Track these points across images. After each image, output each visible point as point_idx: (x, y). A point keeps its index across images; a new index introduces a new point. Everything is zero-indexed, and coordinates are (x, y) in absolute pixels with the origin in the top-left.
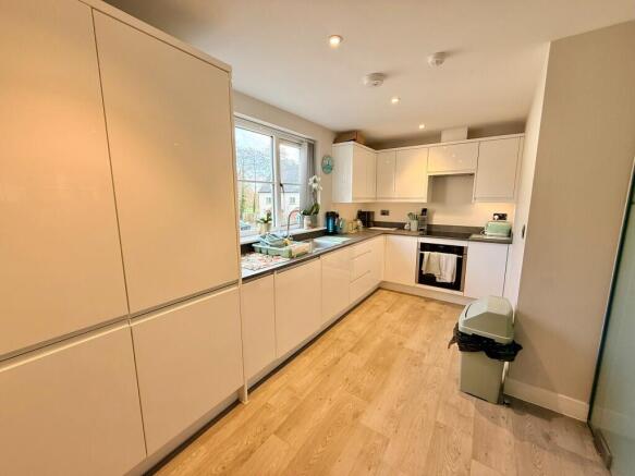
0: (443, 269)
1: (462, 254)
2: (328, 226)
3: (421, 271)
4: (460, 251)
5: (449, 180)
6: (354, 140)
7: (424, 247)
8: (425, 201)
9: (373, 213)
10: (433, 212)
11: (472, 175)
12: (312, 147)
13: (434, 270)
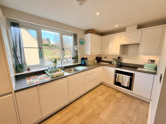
0: (124, 81)
1: (132, 76)
2: (82, 63)
3: (115, 81)
4: (131, 75)
5: (130, 46)
6: (91, 33)
7: (117, 72)
8: (119, 54)
9: (102, 57)
10: (123, 58)
11: (139, 44)
12: (75, 36)
13: (120, 81)
